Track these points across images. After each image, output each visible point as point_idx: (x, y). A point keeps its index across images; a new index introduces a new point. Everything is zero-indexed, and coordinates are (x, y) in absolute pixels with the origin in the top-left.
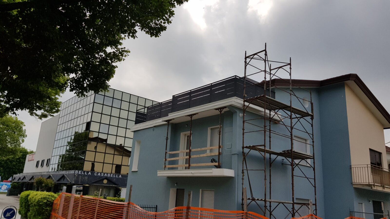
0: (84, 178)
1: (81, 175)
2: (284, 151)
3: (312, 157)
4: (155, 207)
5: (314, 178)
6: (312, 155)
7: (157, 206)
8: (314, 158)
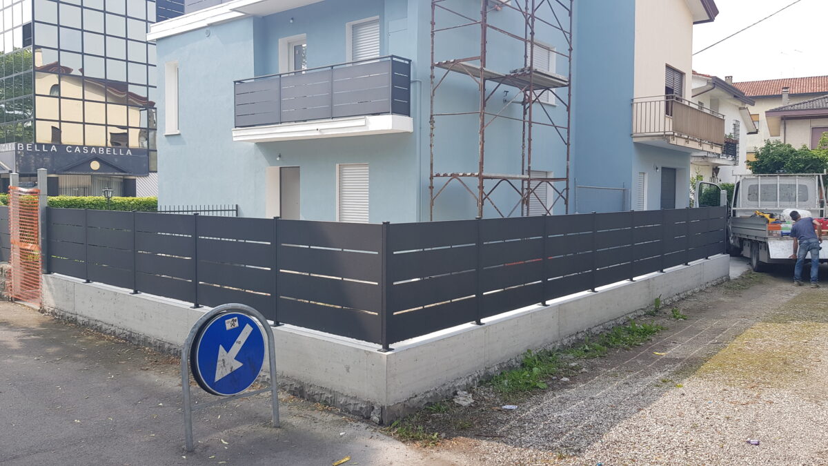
0: (41, 161)
1: (34, 153)
2: (515, 72)
3: (566, 82)
4: (235, 208)
5: (567, 127)
6: (565, 78)
7: (237, 206)
8: (569, 85)
